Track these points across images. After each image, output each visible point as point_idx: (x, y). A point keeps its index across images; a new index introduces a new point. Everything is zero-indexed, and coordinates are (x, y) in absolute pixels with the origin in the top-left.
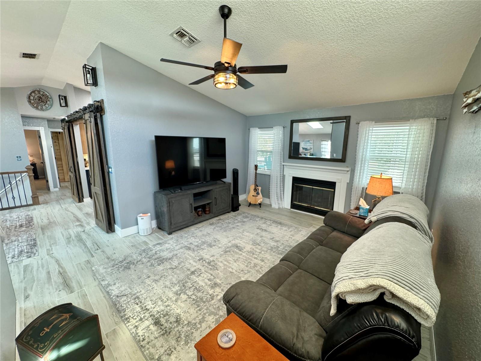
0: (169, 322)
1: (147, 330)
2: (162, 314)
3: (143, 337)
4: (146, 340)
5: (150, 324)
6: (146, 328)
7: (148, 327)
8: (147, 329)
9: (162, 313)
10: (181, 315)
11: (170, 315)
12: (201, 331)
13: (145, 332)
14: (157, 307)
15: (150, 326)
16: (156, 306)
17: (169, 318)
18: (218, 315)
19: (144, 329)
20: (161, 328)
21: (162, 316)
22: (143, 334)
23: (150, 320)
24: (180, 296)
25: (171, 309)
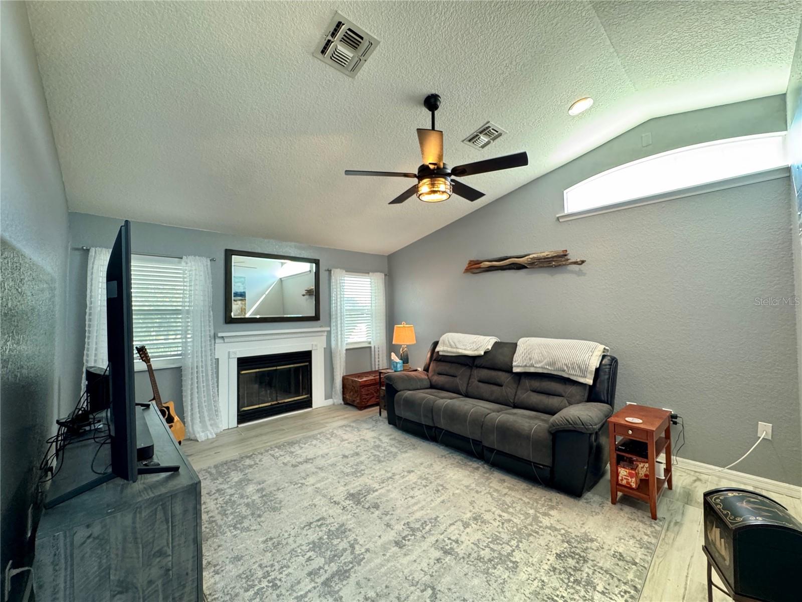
0: (577, 565)
1: (609, 593)
2: (568, 579)
3: (622, 593)
4: (624, 588)
5: (596, 592)
6: (607, 597)
7: (603, 593)
8: (607, 594)
9: (566, 581)
10: (557, 554)
11: (564, 568)
12: (569, 528)
13: (614, 596)
14: (558, 592)
15: (600, 591)
16: (557, 596)
17: (571, 568)
18: (536, 514)
19: (611, 599)
20: (593, 573)
21: (572, 579)
22: (619, 595)
23: (590, 594)
24: (519, 561)
25: (552, 569)
